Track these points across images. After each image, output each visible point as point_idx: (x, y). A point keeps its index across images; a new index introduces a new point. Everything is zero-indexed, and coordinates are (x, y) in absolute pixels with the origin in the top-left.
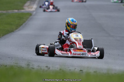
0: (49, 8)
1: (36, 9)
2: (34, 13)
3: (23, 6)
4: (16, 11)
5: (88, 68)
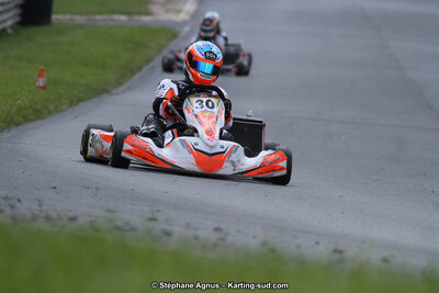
2: (187, 29)
4: (123, 18)
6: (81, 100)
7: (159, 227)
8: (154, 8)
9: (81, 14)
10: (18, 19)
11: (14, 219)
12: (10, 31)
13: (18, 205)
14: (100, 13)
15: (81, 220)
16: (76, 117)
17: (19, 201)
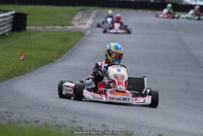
0: (113, 28)
1: (92, 26)
2: (89, 32)
3: (71, 19)
4: (60, 27)
5: (172, 131)
6: (40, 66)
7: (76, 125)
8: (73, 23)
9: (40, 26)
10: (11, 29)
11: (9, 122)
12: (7, 34)
13: (11, 115)
14: (49, 25)
15: (41, 123)
16: (38, 74)
17: (12, 113)
